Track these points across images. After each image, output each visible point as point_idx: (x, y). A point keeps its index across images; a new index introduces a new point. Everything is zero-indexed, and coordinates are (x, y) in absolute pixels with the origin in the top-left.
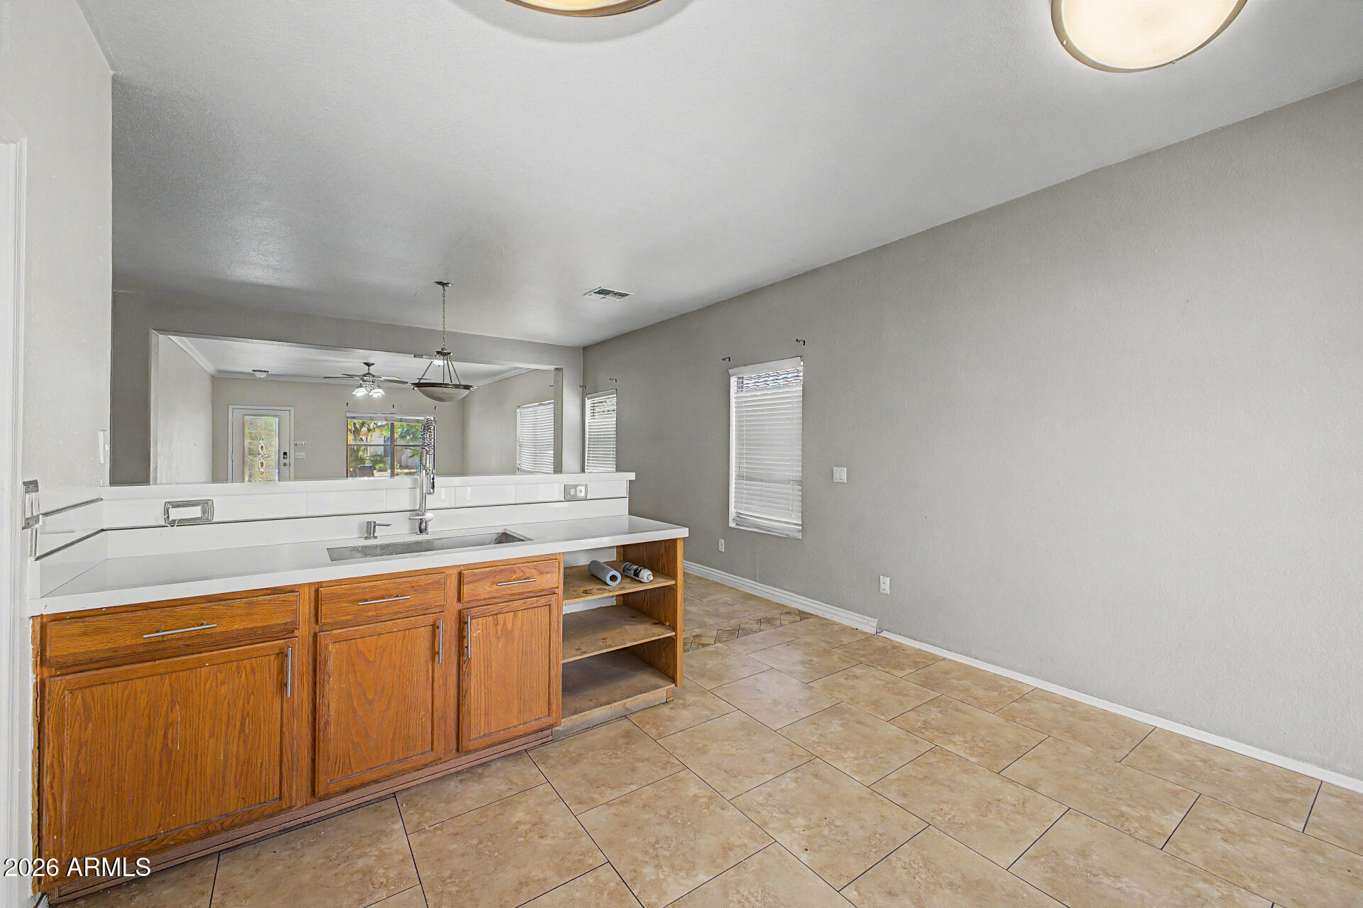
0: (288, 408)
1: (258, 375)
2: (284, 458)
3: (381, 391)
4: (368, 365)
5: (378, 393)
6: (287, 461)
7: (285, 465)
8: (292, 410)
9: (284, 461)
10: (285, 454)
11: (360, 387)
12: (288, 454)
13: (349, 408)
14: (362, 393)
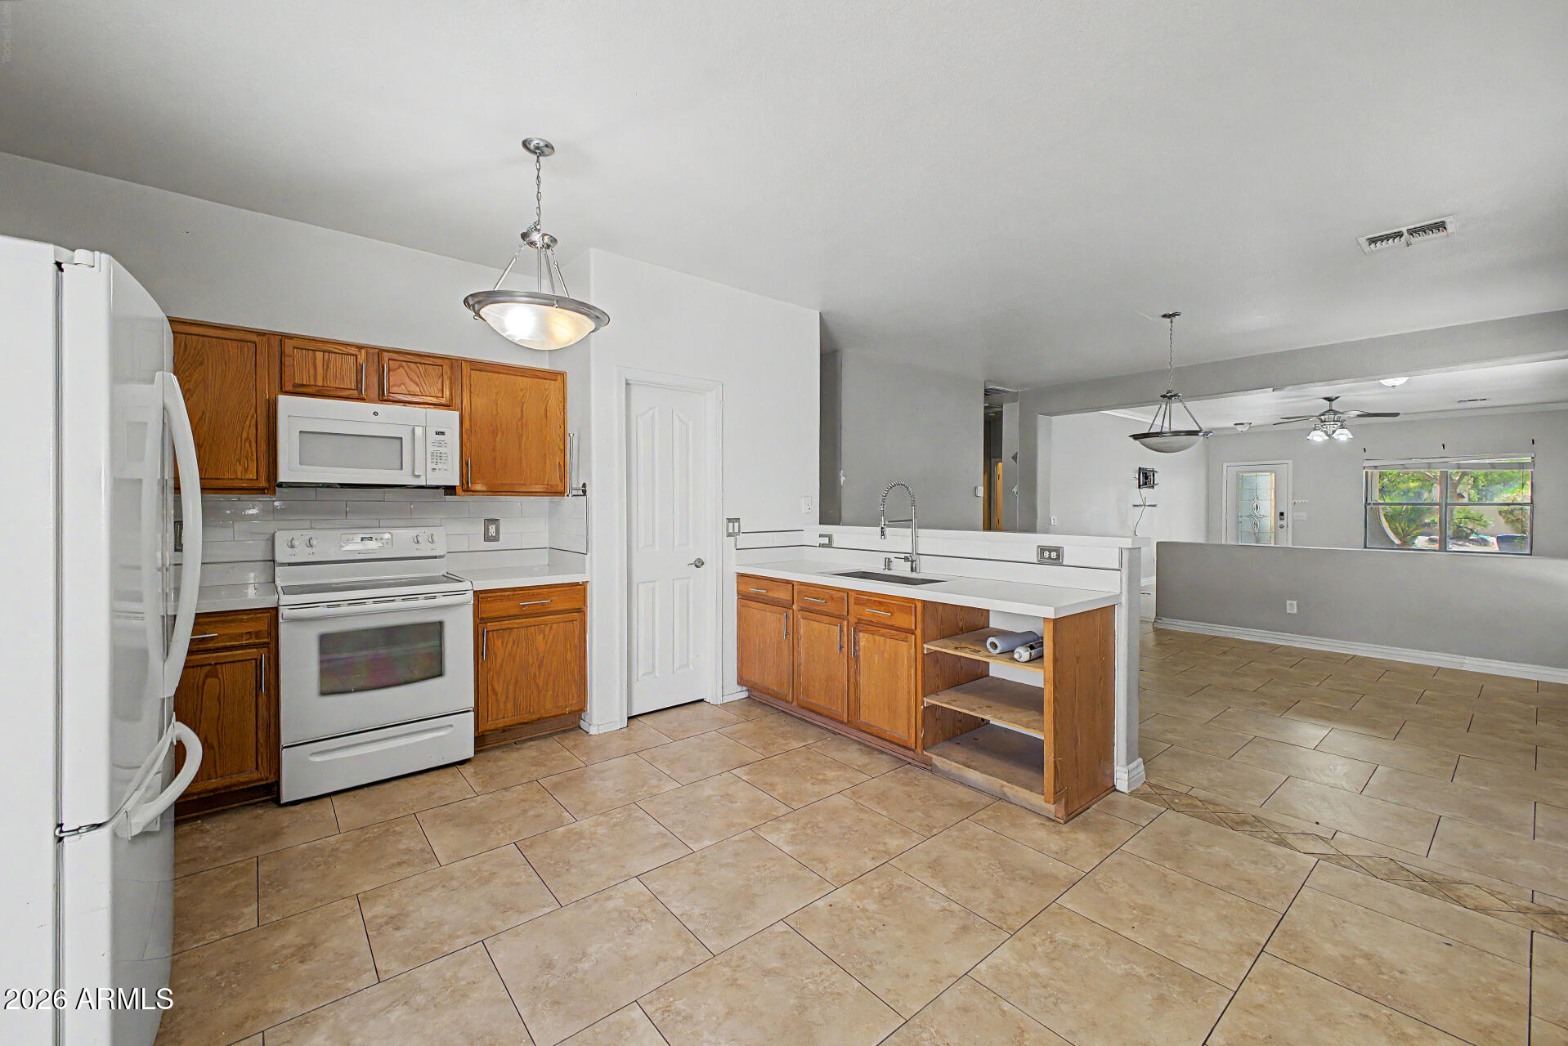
0: (1286, 462)
1: (1240, 428)
2: (1281, 519)
3: (1345, 431)
4: (1329, 400)
5: (1343, 436)
6: (1284, 523)
7: (1281, 527)
8: (1290, 462)
9: (1281, 522)
10: (1282, 514)
11: (1315, 429)
12: (1285, 515)
13: (1367, 455)
14: (1318, 437)
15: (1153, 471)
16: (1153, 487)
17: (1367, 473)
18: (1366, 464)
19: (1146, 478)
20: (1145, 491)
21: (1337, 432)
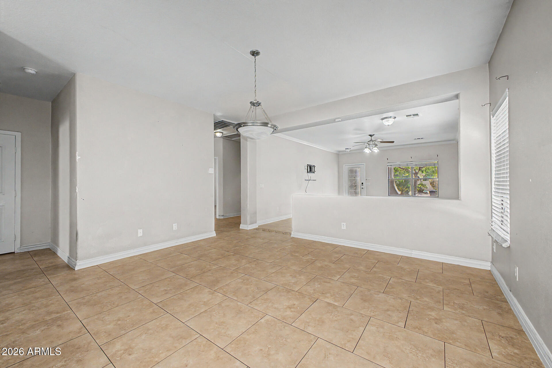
0: (363, 164)
1: (347, 150)
2: (362, 185)
4: (371, 136)
5: (376, 150)
7: (363, 189)
8: (365, 164)
9: (362, 187)
10: (362, 183)
11: (366, 148)
12: (363, 184)
13: (389, 161)
14: (367, 151)
15: (314, 166)
16: (314, 173)
17: (388, 168)
18: (388, 164)
19: (311, 169)
20: (310, 174)
21: (373, 149)
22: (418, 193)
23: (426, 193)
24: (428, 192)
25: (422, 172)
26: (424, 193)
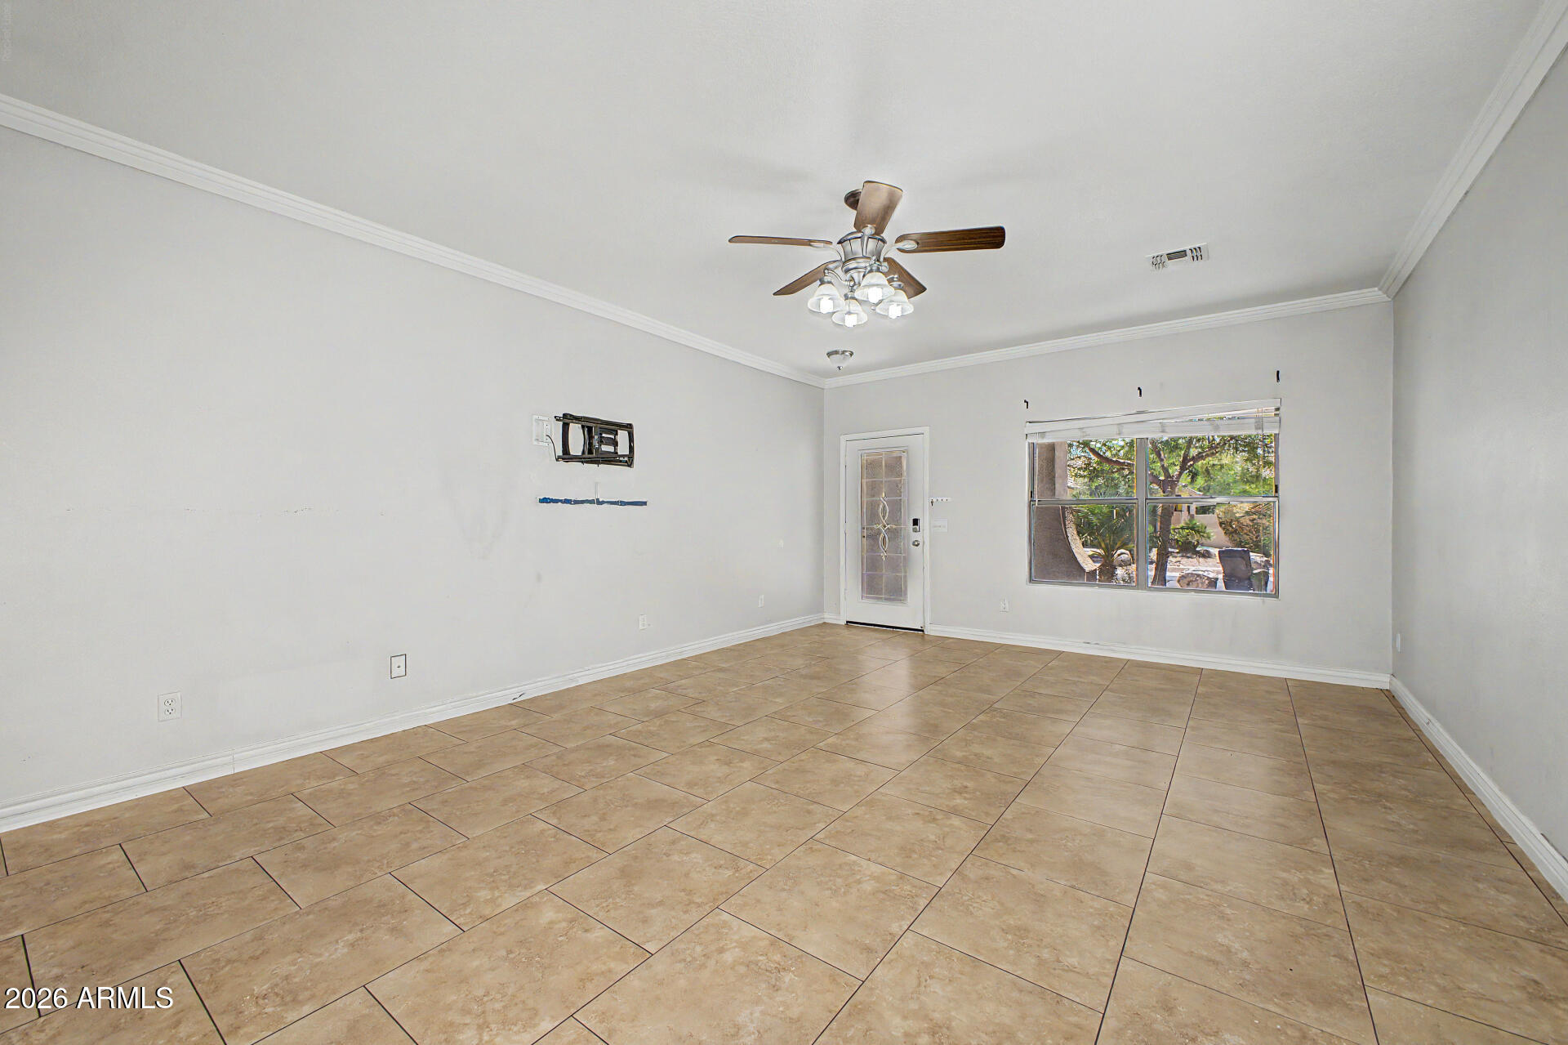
0: (921, 430)
2: (915, 531)
6: (918, 538)
7: (916, 544)
9: (915, 536)
10: (915, 522)
12: (921, 523)
22: (1180, 555)
23: (1206, 555)
24: (1215, 551)
25: (1194, 476)
26: (1198, 552)
